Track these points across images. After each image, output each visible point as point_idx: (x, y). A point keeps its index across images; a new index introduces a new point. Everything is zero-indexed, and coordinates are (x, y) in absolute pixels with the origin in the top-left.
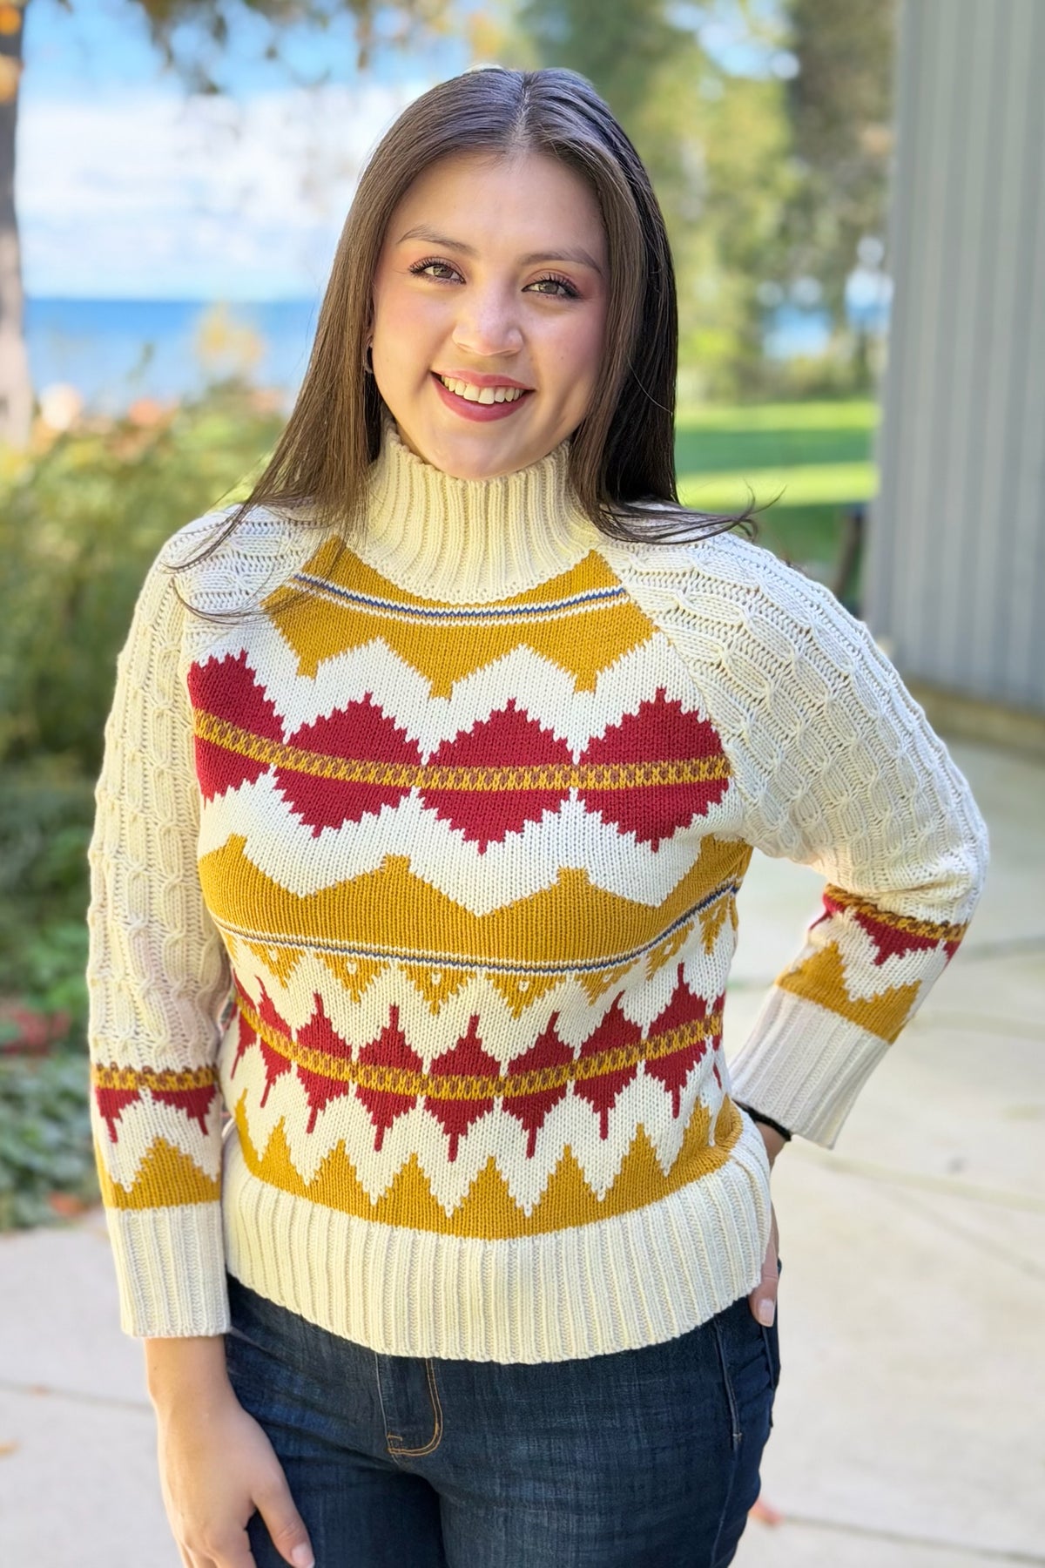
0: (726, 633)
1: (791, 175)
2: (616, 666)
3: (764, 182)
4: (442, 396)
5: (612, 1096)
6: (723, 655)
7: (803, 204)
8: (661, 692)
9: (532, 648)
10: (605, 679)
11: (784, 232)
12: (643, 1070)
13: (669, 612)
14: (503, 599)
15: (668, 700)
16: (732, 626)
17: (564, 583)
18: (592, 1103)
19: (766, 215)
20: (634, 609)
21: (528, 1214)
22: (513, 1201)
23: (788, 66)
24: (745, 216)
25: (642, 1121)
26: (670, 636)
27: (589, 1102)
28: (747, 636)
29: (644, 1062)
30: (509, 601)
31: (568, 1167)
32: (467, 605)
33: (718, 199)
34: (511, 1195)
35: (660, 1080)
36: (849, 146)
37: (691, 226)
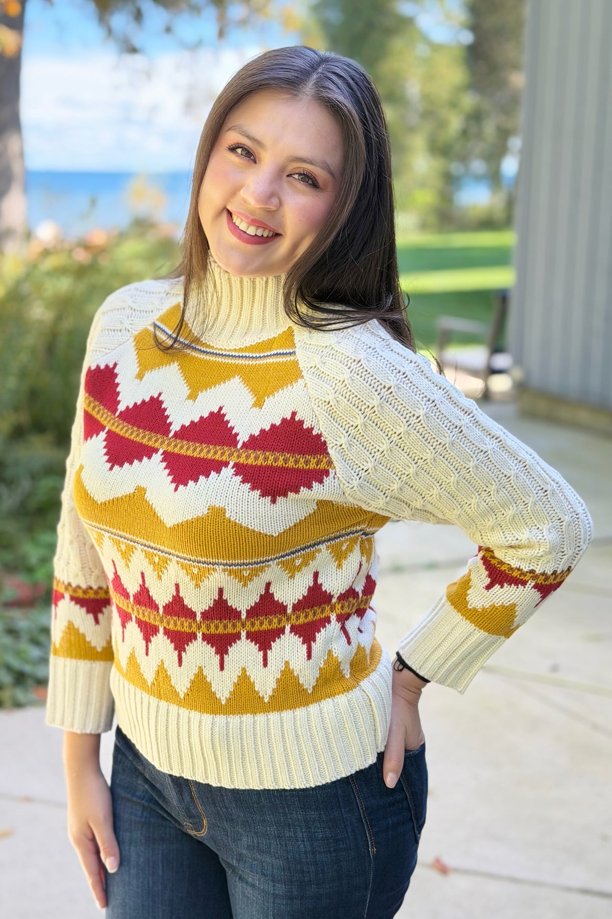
0: (336, 384)
1: (469, 101)
2: (276, 395)
3: (454, 105)
4: (228, 224)
5: (270, 643)
6: (330, 398)
7: (476, 117)
8: (294, 414)
9: (241, 379)
10: (269, 402)
11: (465, 133)
12: (289, 630)
13: (311, 367)
14: (237, 348)
15: (297, 419)
16: (340, 381)
17: (269, 344)
18: (258, 645)
19: (455, 123)
20: (296, 363)
21: (223, 703)
22: (214, 694)
23: (467, 38)
24: (442, 124)
25: (288, 660)
26: (306, 381)
27: (256, 644)
28: (346, 388)
29: (289, 625)
30: (241, 350)
31: (244, 681)
32: (221, 349)
33: (428, 114)
34: (213, 690)
35: (300, 637)
36: (502, 84)
37: (412, 130)
